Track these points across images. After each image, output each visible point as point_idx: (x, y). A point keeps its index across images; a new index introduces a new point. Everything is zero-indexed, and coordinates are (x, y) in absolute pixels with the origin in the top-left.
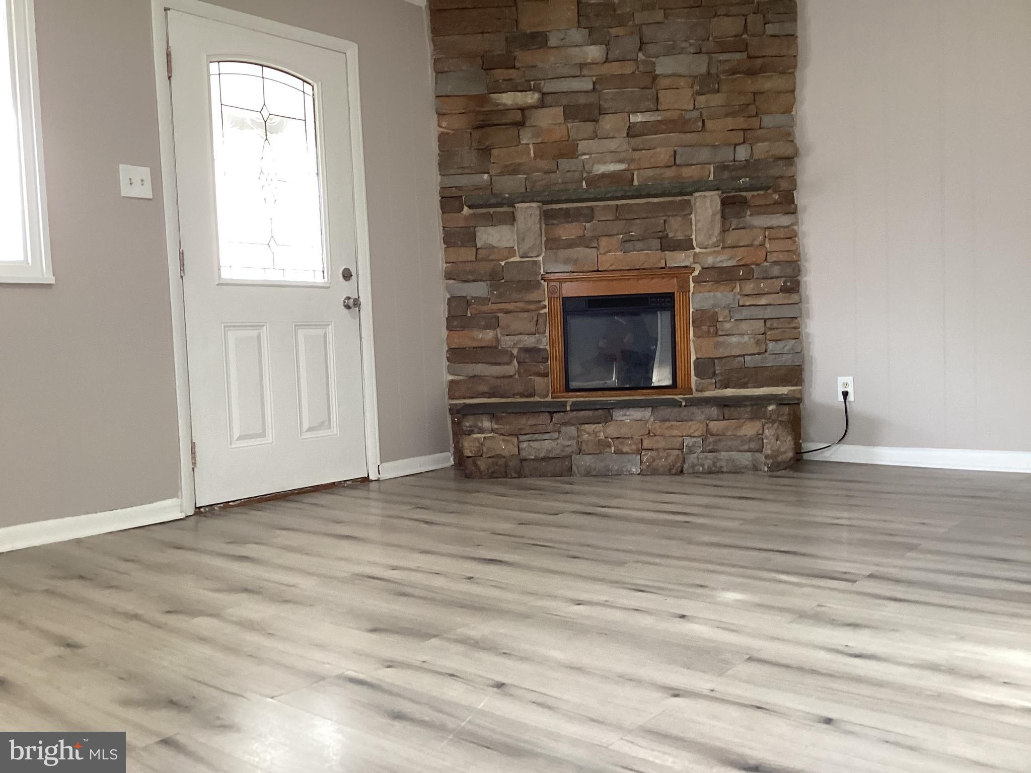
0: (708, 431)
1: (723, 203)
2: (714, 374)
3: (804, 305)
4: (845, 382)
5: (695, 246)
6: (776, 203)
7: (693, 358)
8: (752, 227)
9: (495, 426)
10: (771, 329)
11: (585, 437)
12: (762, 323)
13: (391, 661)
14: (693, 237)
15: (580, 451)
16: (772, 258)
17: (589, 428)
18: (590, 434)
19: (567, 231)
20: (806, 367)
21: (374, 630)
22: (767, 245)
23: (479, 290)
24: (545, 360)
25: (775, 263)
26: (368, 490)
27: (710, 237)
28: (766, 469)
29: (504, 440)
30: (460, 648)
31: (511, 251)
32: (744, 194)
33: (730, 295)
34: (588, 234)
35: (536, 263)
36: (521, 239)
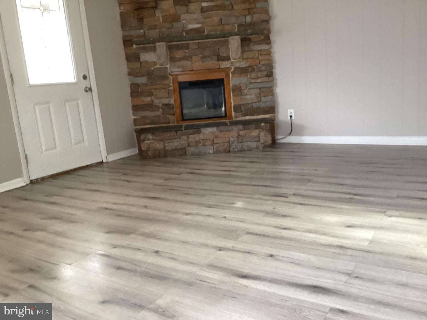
0: (239, 135)
1: (242, 40)
2: (241, 111)
3: (274, 82)
4: (291, 112)
5: (231, 58)
6: (263, 40)
7: (233, 105)
8: (253, 50)
9: (154, 137)
10: (263, 92)
11: (191, 140)
12: (259, 90)
13: (115, 245)
14: (230, 55)
15: (189, 145)
16: (262, 63)
17: (192, 136)
18: (192, 139)
19: (179, 54)
20: (276, 106)
21: (108, 232)
22: (260, 57)
23: (142, 80)
24: (173, 108)
25: (263, 65)
26: (103, 167)
27: (237, 55)
28: (261, 148)
29: (158, 143)
30: (142, 237)
31: (155, 63)
32: (250, 36)
33: (246, 78)
34: (187, 55)
35: (166, 68)
36: (159, 58)
